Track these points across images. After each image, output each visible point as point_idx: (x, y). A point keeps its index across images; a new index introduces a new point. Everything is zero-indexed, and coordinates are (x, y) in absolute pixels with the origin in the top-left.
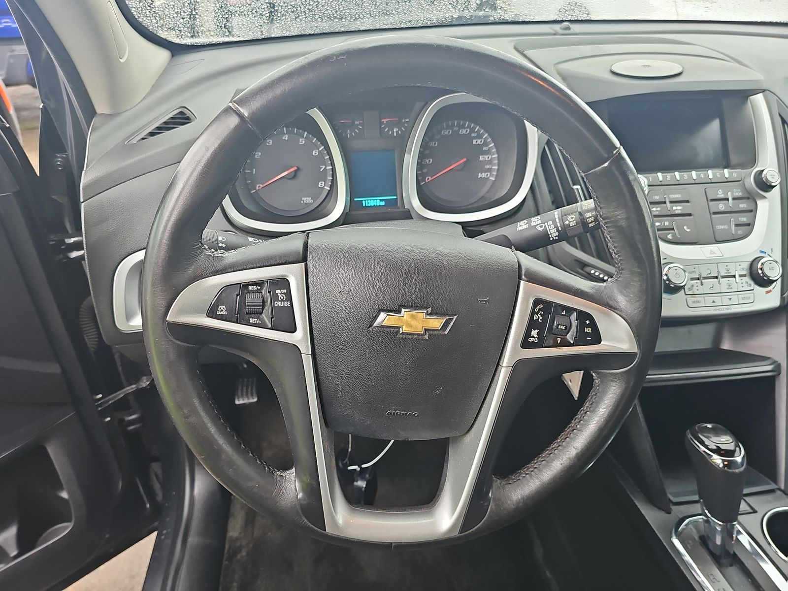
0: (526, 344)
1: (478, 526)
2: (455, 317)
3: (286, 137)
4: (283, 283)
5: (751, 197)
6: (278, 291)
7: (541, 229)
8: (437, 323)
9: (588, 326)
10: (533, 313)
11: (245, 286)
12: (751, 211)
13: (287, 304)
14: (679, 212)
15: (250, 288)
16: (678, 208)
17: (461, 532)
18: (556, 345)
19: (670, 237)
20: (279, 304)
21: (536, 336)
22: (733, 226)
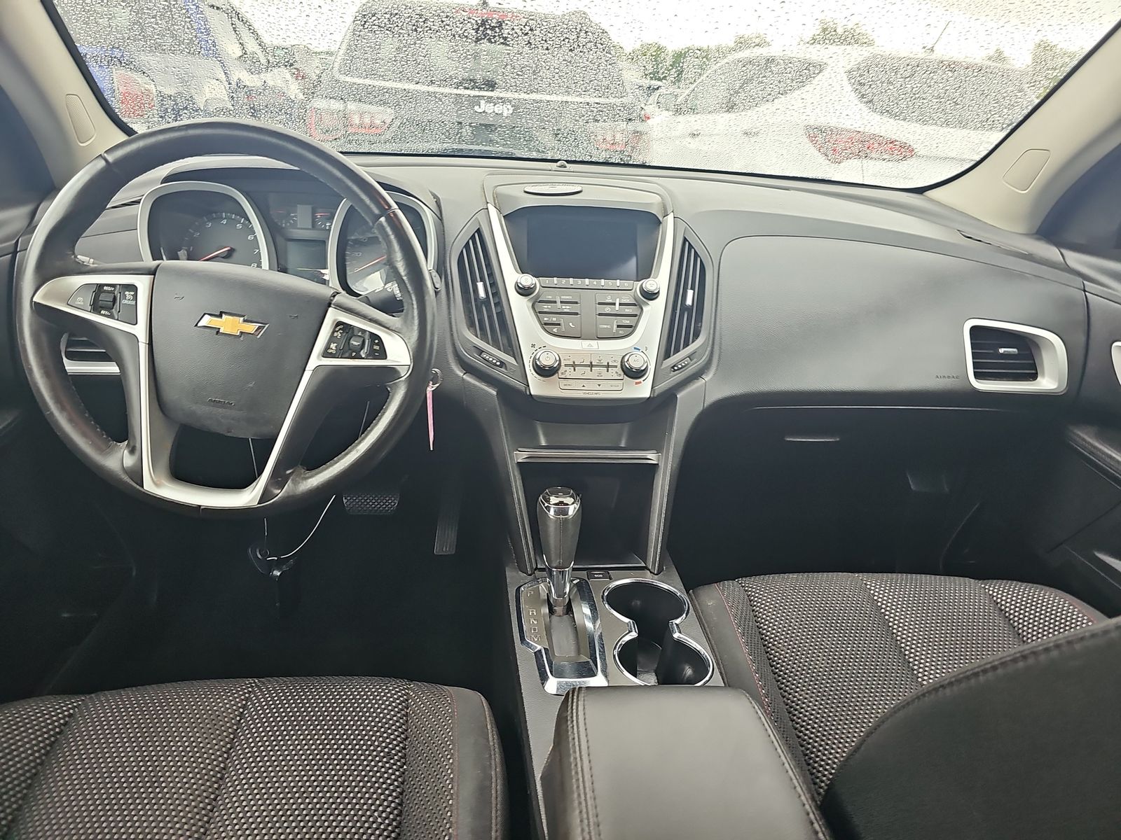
0: (326, 354)
1: (275, 499)
2: (267, 326)
3: (225, 222)
4: (133, 288)
5: (638, 305)
6: (127, 293)
7: (390, 290)
8: (251, 328)
9: (377, 344)
10: (334, 331)
11: (100, 286)
12: (635, 316)
13: (134, 303)
14: (568, 311)
15: (105, 288)
16: (567, 308)
17: (258, 504)
18: (351, 357)
19: (555, 330)
20: (126, 302)
21: (334, 348)
22: (615, 327)
